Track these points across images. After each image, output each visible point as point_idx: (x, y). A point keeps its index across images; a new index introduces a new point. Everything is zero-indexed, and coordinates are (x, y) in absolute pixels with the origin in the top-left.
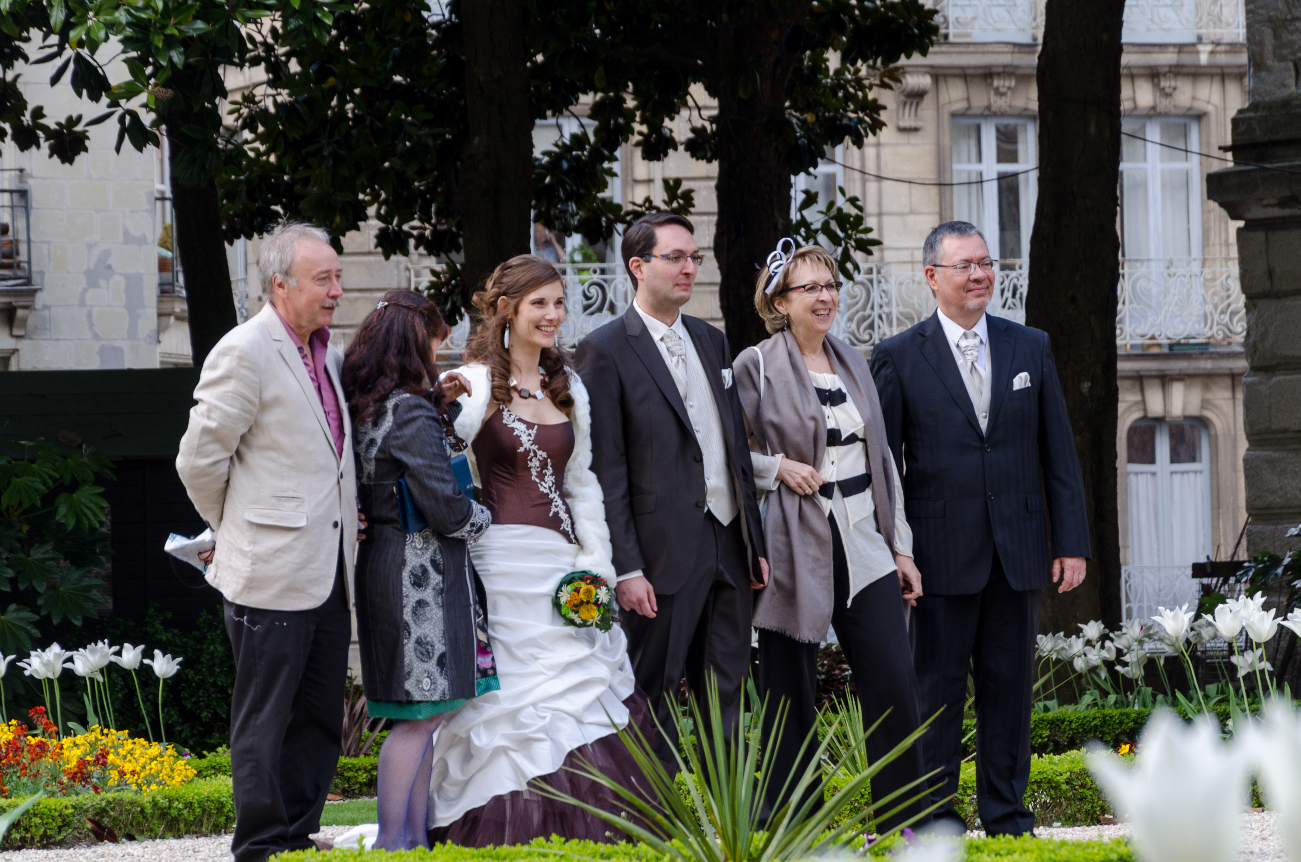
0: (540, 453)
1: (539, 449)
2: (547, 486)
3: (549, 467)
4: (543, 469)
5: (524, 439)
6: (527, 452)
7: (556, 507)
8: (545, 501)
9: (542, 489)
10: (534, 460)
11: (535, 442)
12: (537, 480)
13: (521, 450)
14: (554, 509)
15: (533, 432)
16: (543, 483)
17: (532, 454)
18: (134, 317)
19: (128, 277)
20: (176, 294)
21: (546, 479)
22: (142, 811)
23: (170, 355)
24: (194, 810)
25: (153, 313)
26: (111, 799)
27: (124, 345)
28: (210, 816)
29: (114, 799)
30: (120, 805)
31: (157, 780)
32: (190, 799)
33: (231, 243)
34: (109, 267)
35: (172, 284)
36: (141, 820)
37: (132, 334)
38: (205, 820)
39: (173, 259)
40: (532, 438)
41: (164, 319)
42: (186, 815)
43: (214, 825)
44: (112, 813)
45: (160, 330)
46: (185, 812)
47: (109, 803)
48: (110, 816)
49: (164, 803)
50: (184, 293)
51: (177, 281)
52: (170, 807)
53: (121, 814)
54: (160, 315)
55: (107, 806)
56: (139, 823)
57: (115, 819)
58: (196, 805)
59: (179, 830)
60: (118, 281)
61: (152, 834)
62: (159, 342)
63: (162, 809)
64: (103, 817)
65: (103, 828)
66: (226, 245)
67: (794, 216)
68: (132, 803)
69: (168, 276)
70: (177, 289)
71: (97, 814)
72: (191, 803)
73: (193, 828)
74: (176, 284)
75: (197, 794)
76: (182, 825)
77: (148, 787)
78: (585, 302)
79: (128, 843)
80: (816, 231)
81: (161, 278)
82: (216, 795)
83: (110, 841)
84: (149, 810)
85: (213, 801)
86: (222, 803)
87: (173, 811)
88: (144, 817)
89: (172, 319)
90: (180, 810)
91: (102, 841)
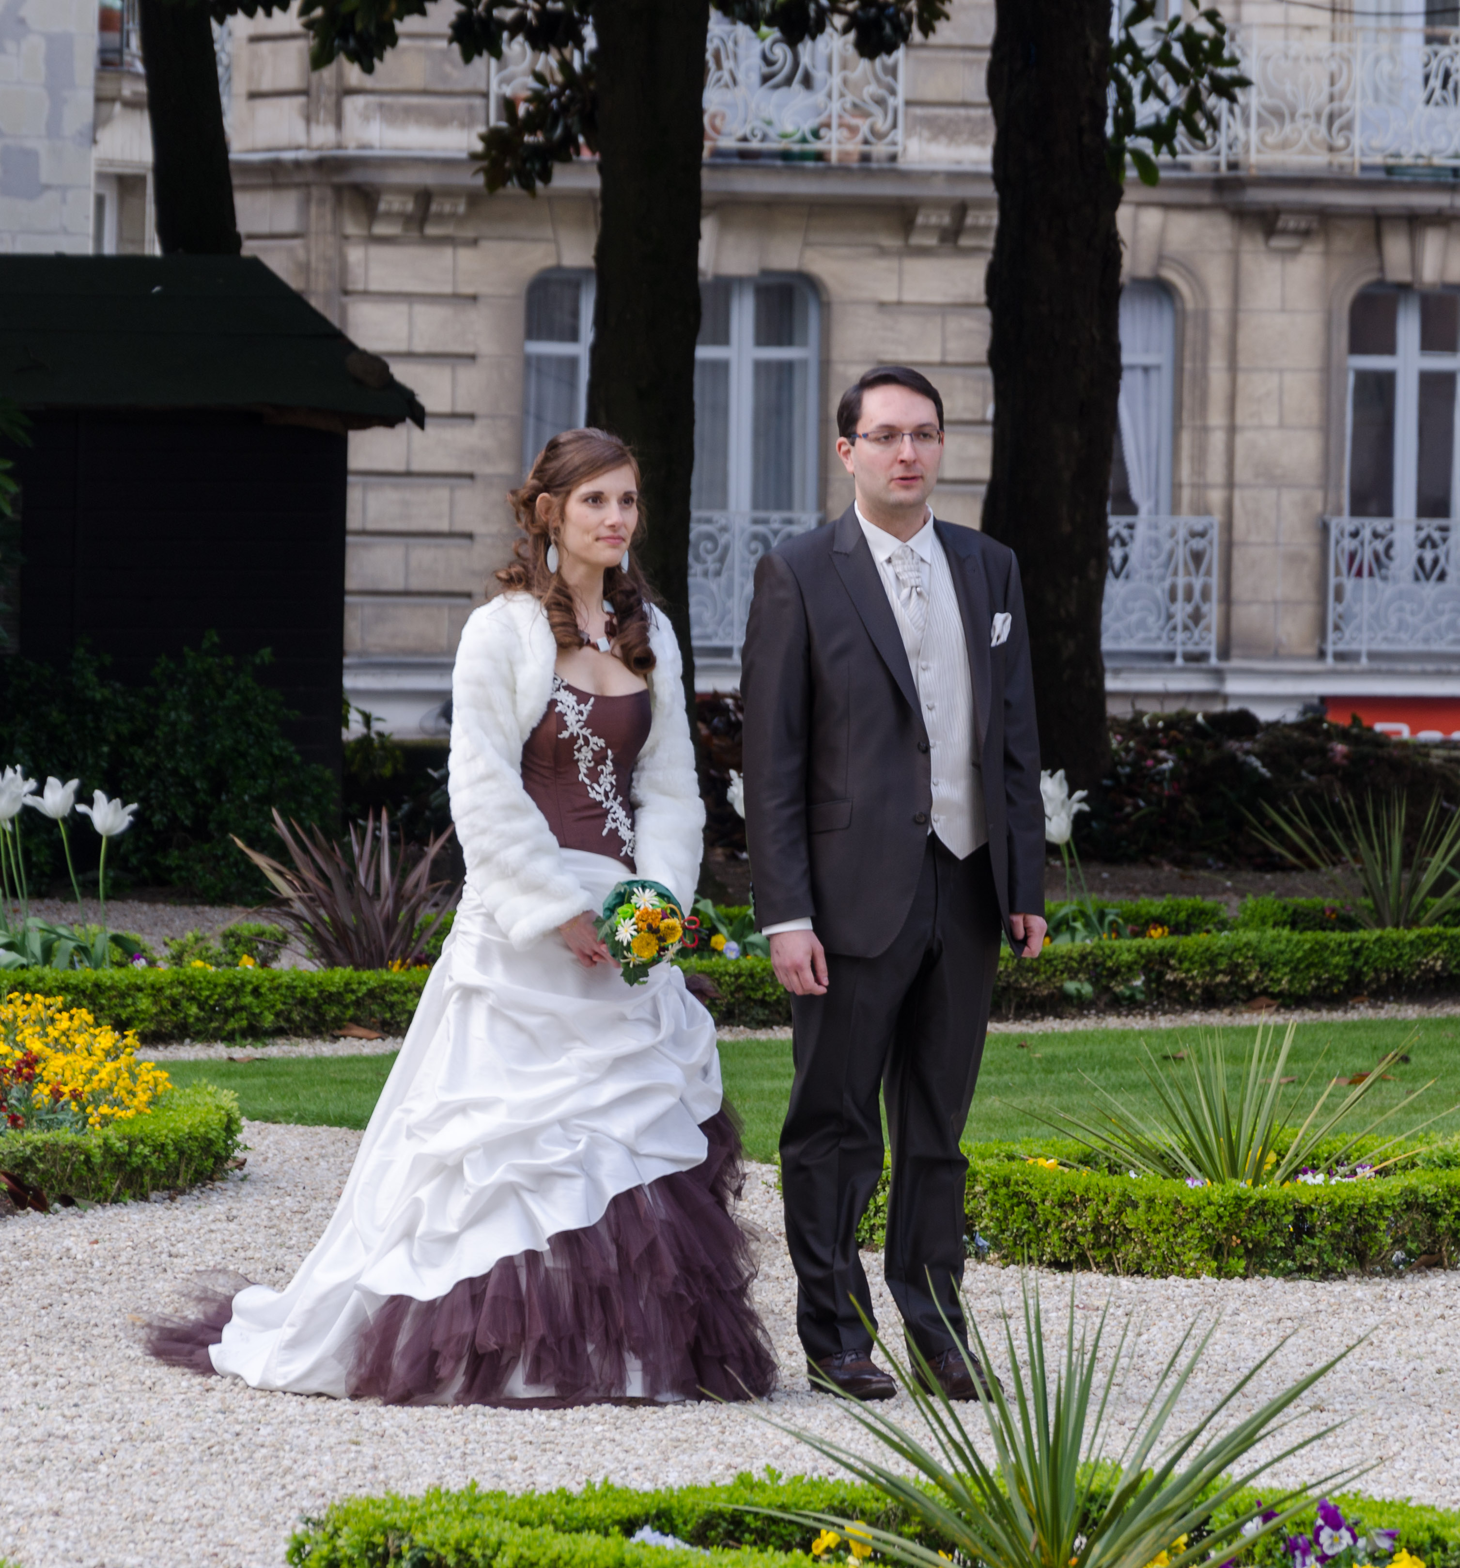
0: (593, 740)
1: (592, 735)
2: (601, 791)
3: (609, 762)
4: (597, 764)
5: (571, 718)
6: (573, 739)
7: (614, 821)
8: (597, 812)
9: (593, 795)
10: (584, 749)
11: (587, 725)
12: (587, 781)
13: (565, 734)
14: (610, 825)
15: (587, 708)
16: (595, 786)
17: (581, 741)
18: (57, 102)
19: (51, 39)
20: (125, 68)
21: (602, 779)
22: (88, 1160)
23: (111, 162)
24: (166, 1155)
25: (86, 96)
26: (39, 1144)
27: (41, 146)
28: (190, 1160)
29: (45, 1143)
30: (54, 1152)
31: (110, 1097)
32: (162, 1139)
33: (221, 21)
34: (22, 21)
35: (120, 52)
36: (84, 1173)
37: (53, 129)
38: (183, 1168)
39: (122, 11)
40: (584, 718)
41: (105, 107)
42: (155, 1164)
43: (196, 1171)
44: (41, 1166)
45: (99, 123)
46: (153, 1159)
47: (37, 1149)
48: (37, 1171)
49: (120, 1146)
50: (139, 67)
51: (128, 45)
52: (130, 1154)
53: (54, 1165)
54: (99, 100)
55: (33, 1154)
56: (81, 1178)
57: (45, 1172)
58: (171, 1148)
59: (142, 1186)
60: (35, 44)
61: (101, 1195)
62: (95, 141)
63: (116, 1155)
64: (26, 1170)
65: (26, 1189)
66: (214, 24)
67: (1116, 34)
68: (72, 1148)
69: (114, 38)
70: (127, 58)
71: (17, 1166)
72: (163, 1145)
73: (164, 1181)
74: (126, 51)
75: (172, 1130)
76: (147, 1179)
77: (96, 1109)
78: (766, 70)
79: (64, 1211)
80: (1149, 61)
81: (102, 41)
82: (202, 1130)
83: (36, 1209)
84: (97, 1159)
85: (196, 1139)
86: (209, 1140)
87: (134, 1159)
88: (90, 1170)
89: (118, 107)
90: (145, 1156)
91: (23, 1208)
